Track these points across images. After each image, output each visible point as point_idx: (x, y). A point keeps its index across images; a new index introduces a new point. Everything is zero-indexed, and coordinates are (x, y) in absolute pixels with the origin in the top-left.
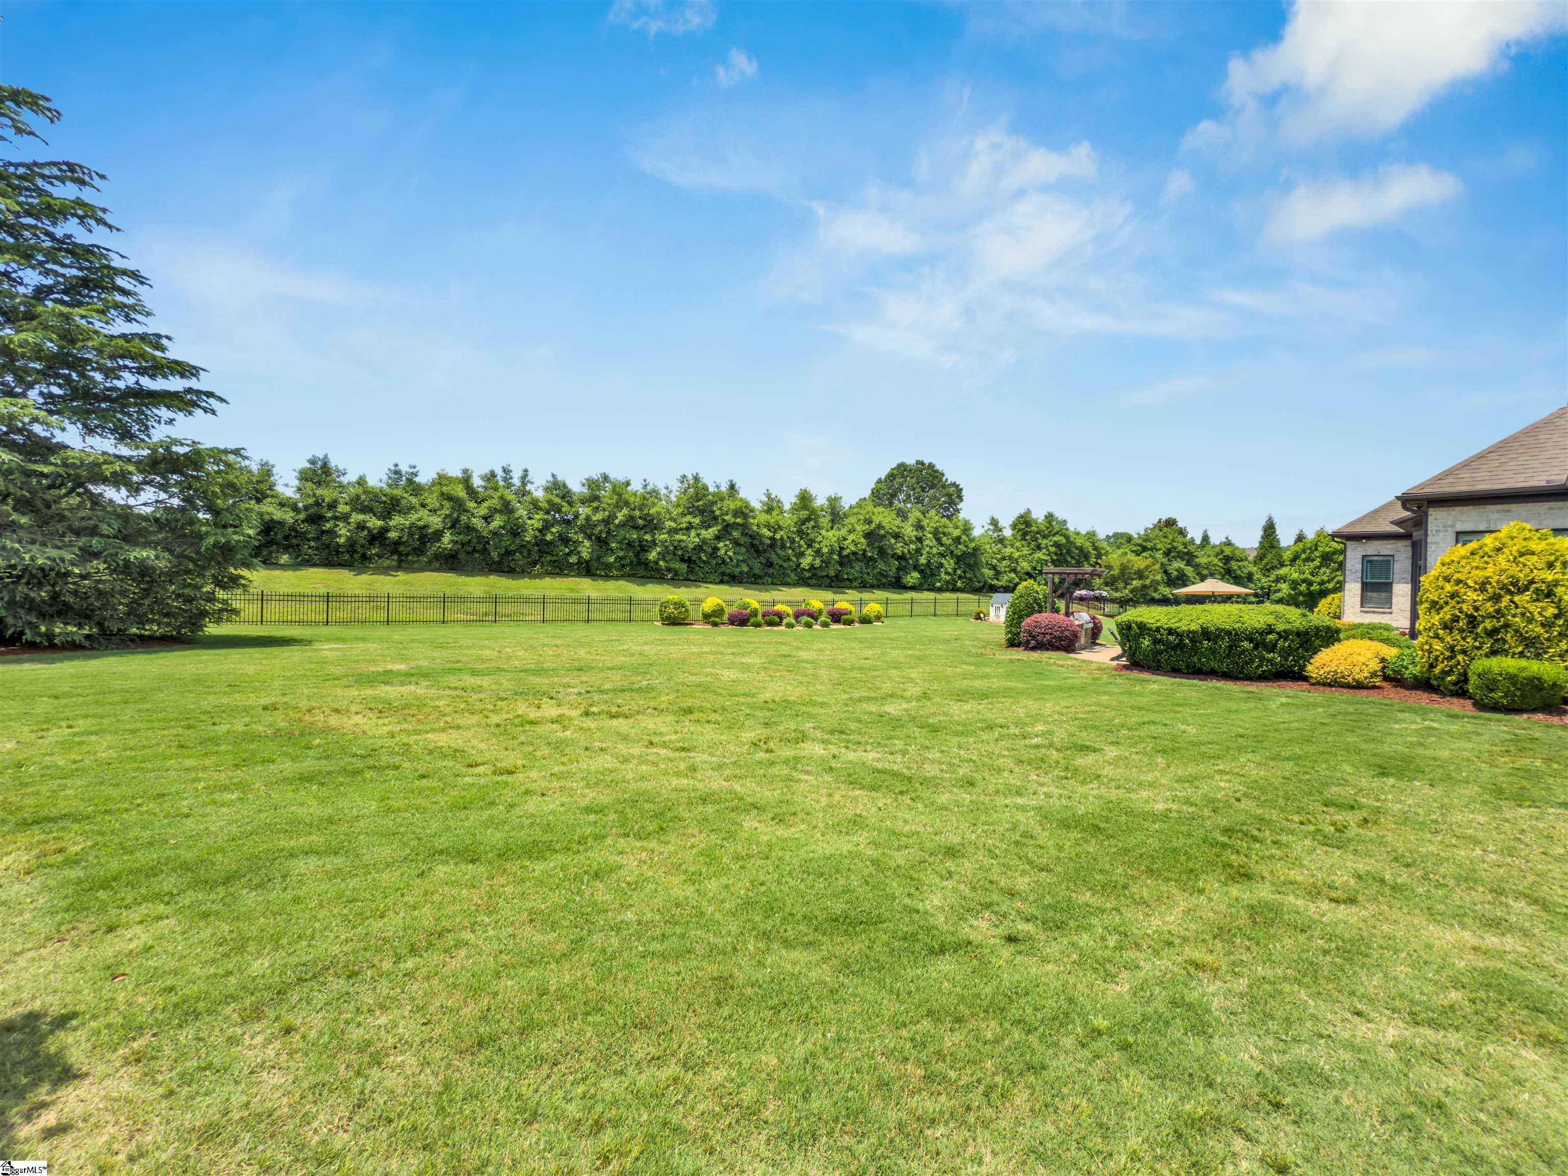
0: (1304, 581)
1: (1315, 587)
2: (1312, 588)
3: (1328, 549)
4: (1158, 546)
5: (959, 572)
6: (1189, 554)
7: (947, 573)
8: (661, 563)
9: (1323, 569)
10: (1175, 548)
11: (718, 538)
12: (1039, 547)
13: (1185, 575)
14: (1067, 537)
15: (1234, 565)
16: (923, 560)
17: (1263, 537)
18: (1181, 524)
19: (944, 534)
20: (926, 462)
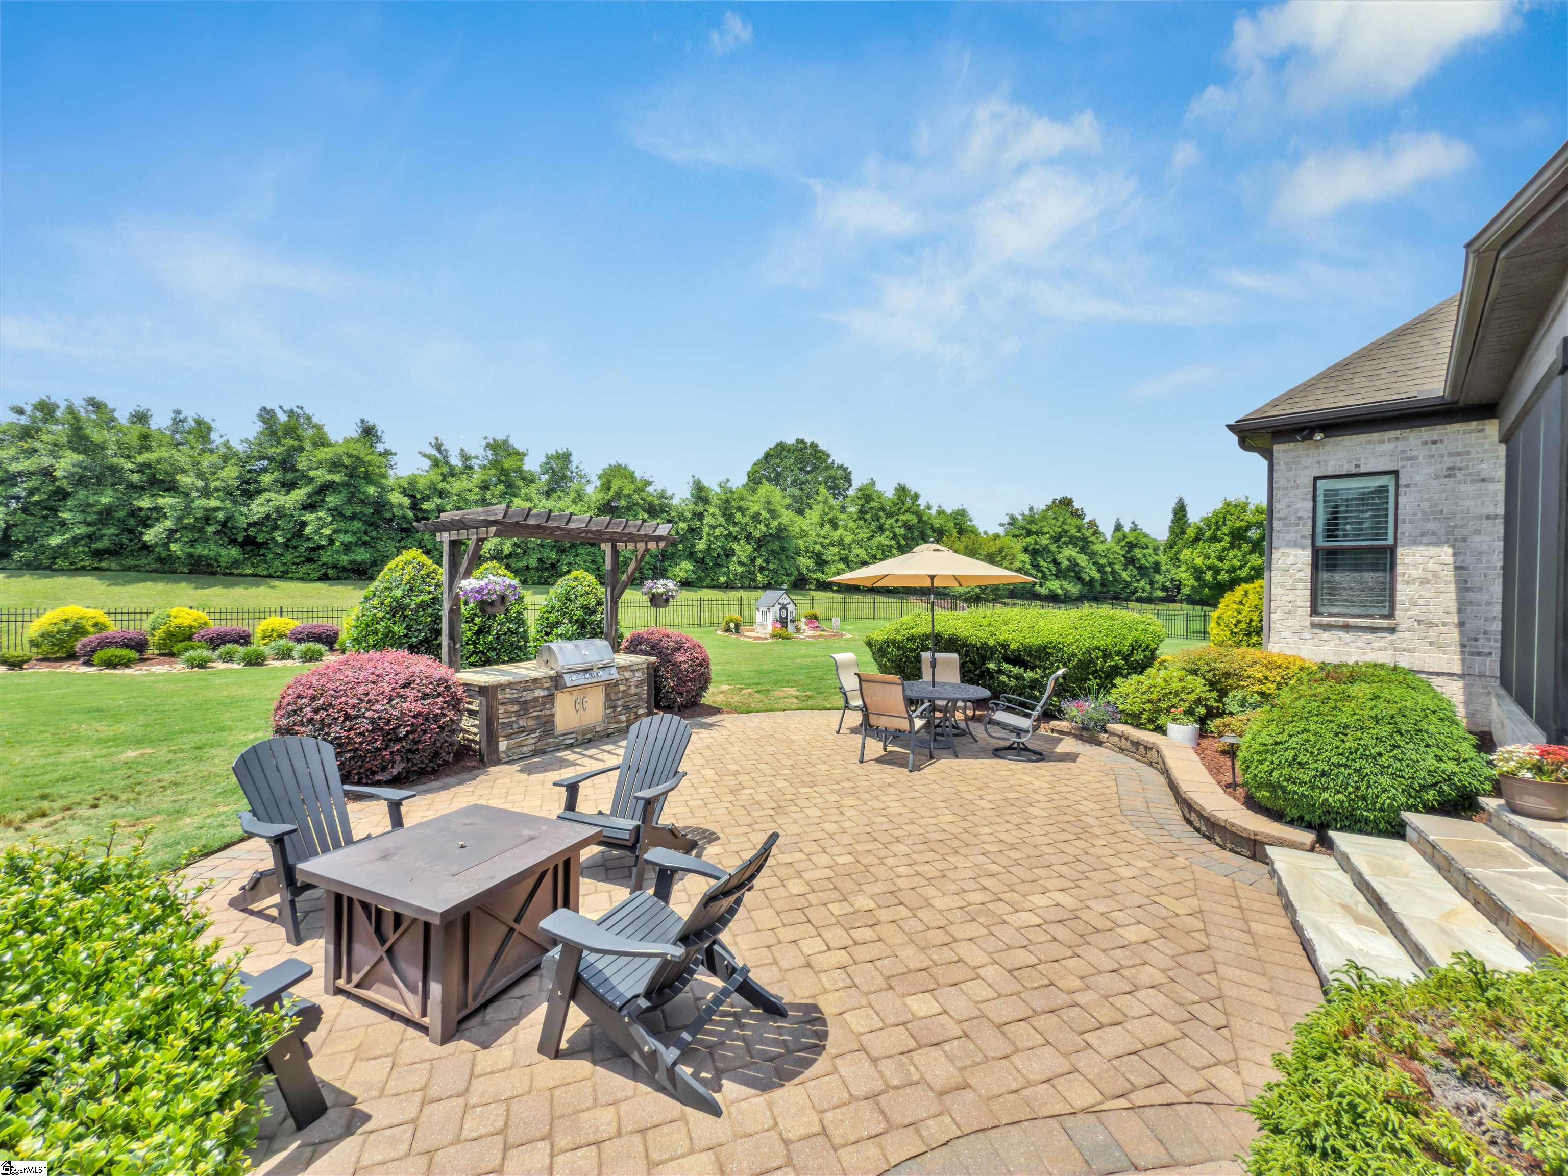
0: (1209, 568)
1: (1223, 577)
2: (1220, 578)
3: (1238, 524)
4: (1045, 530)
5: (759, 562)
6: (1084, 539)
7: (740, 563)
8: (174, 547)
9: (1231, 553)
10: (1066, 532)
11: (309, 507)
12: (881, 529)
13: (1077, 565)
14: (919, 515)
15: (1138, 553)
16: (701, 546)
17: (1173, 522)
18: (1077, 505)
19: (740, 509)
20: (808, 441)
